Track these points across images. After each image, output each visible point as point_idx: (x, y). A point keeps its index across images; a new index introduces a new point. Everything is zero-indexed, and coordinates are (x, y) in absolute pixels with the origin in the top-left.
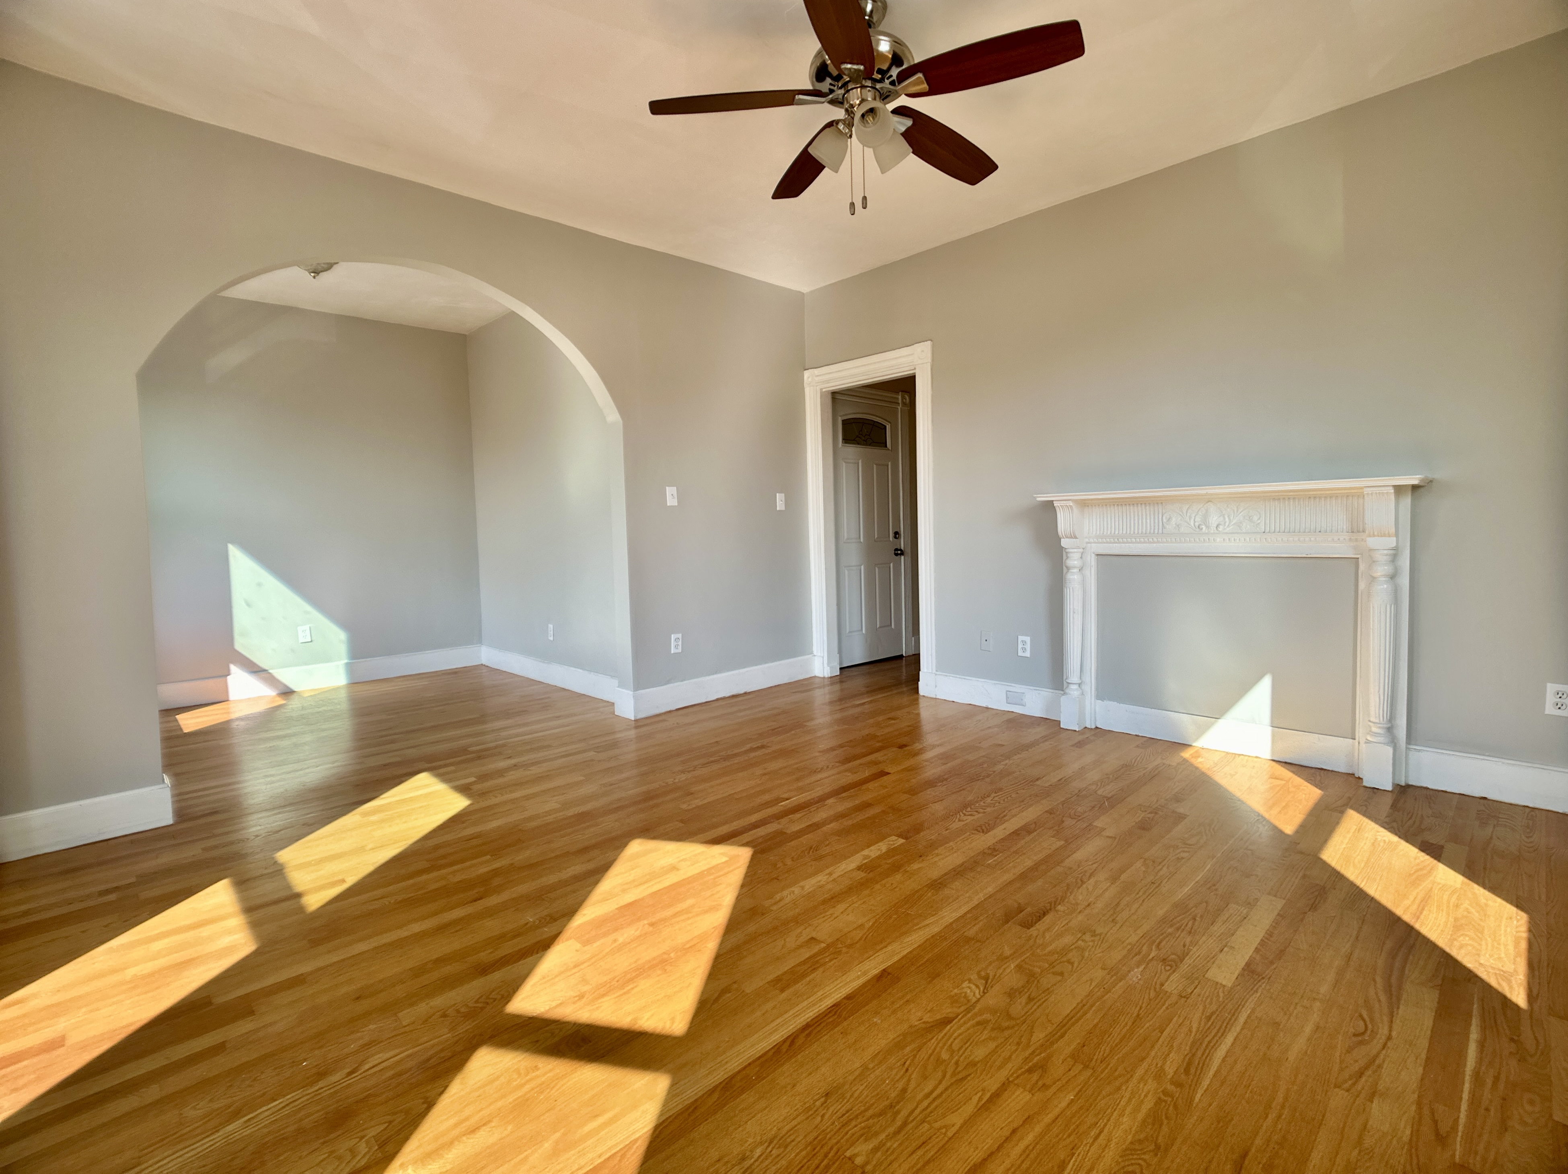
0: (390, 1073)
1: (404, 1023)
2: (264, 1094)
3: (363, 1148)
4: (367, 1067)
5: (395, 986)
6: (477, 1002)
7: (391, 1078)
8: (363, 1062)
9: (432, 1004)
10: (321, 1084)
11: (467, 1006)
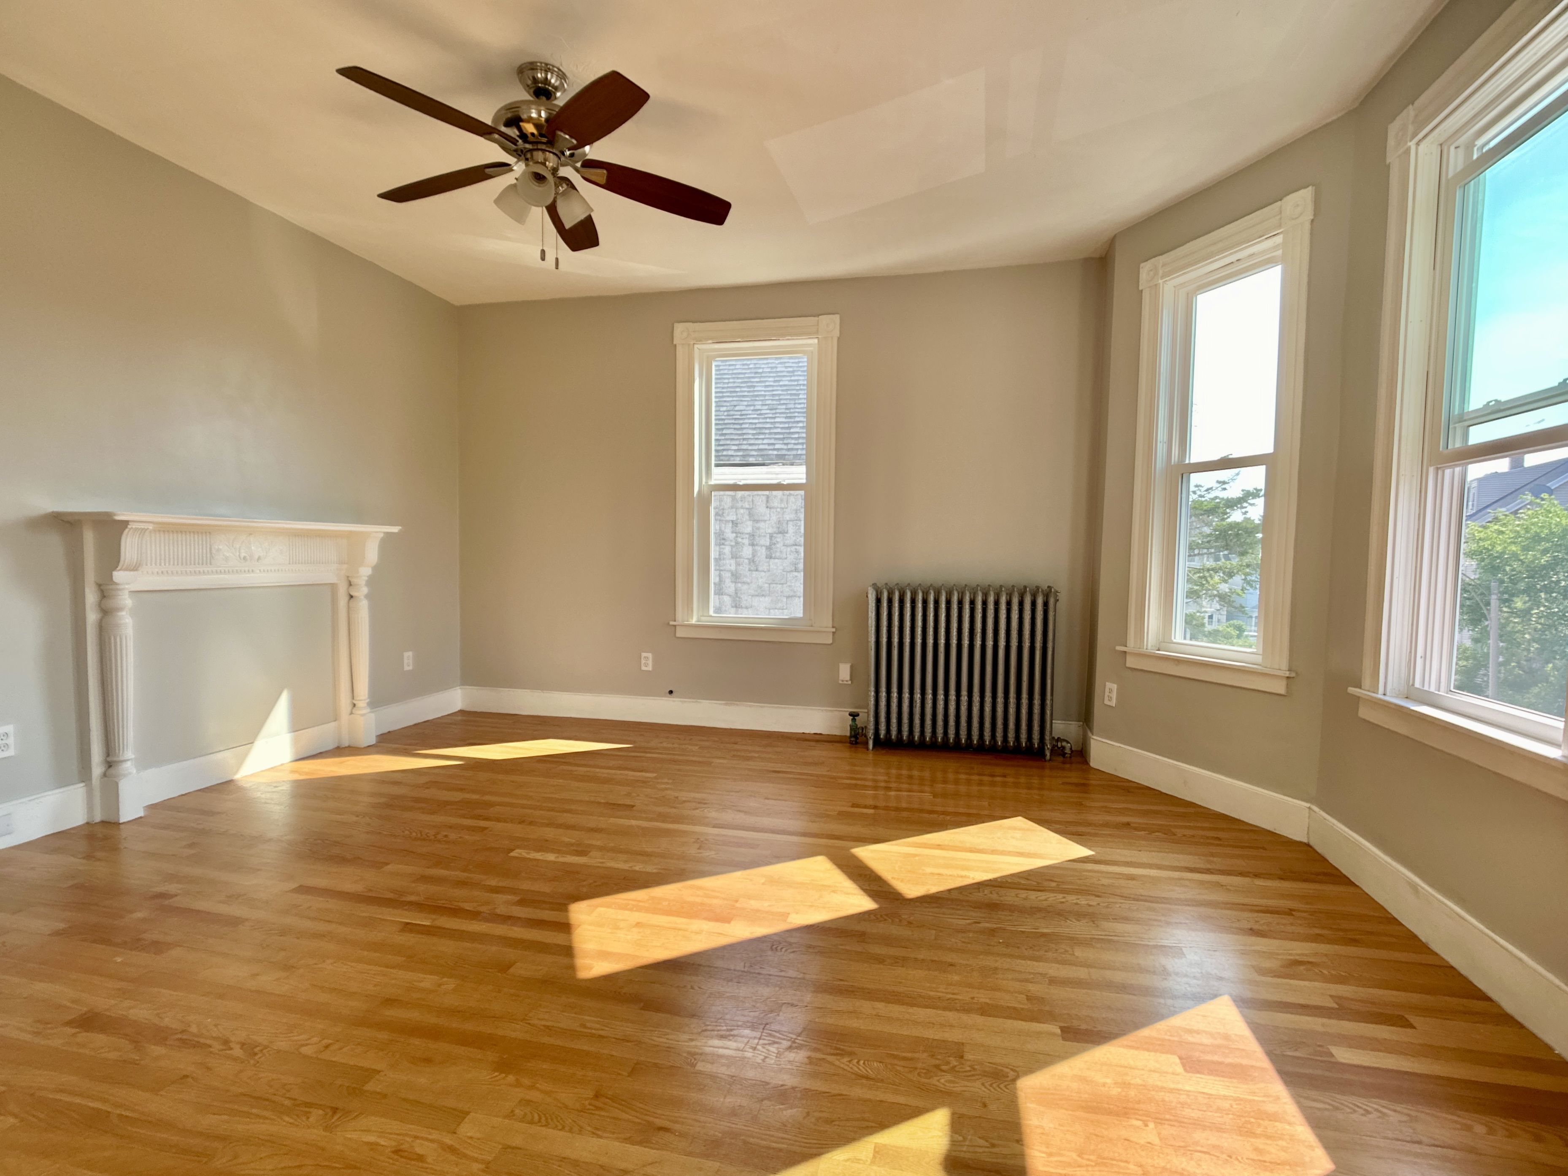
0: (958, 912)
1: (934, 931)
2: (1027, 937)
3: (986, 892)
4: (968, 921)
5: (923, 960)
6: (886, 920)
7: (959, 910)
8: (970, 924)
9: (910, 933)
10: (995, 926)
11: (893, 921)
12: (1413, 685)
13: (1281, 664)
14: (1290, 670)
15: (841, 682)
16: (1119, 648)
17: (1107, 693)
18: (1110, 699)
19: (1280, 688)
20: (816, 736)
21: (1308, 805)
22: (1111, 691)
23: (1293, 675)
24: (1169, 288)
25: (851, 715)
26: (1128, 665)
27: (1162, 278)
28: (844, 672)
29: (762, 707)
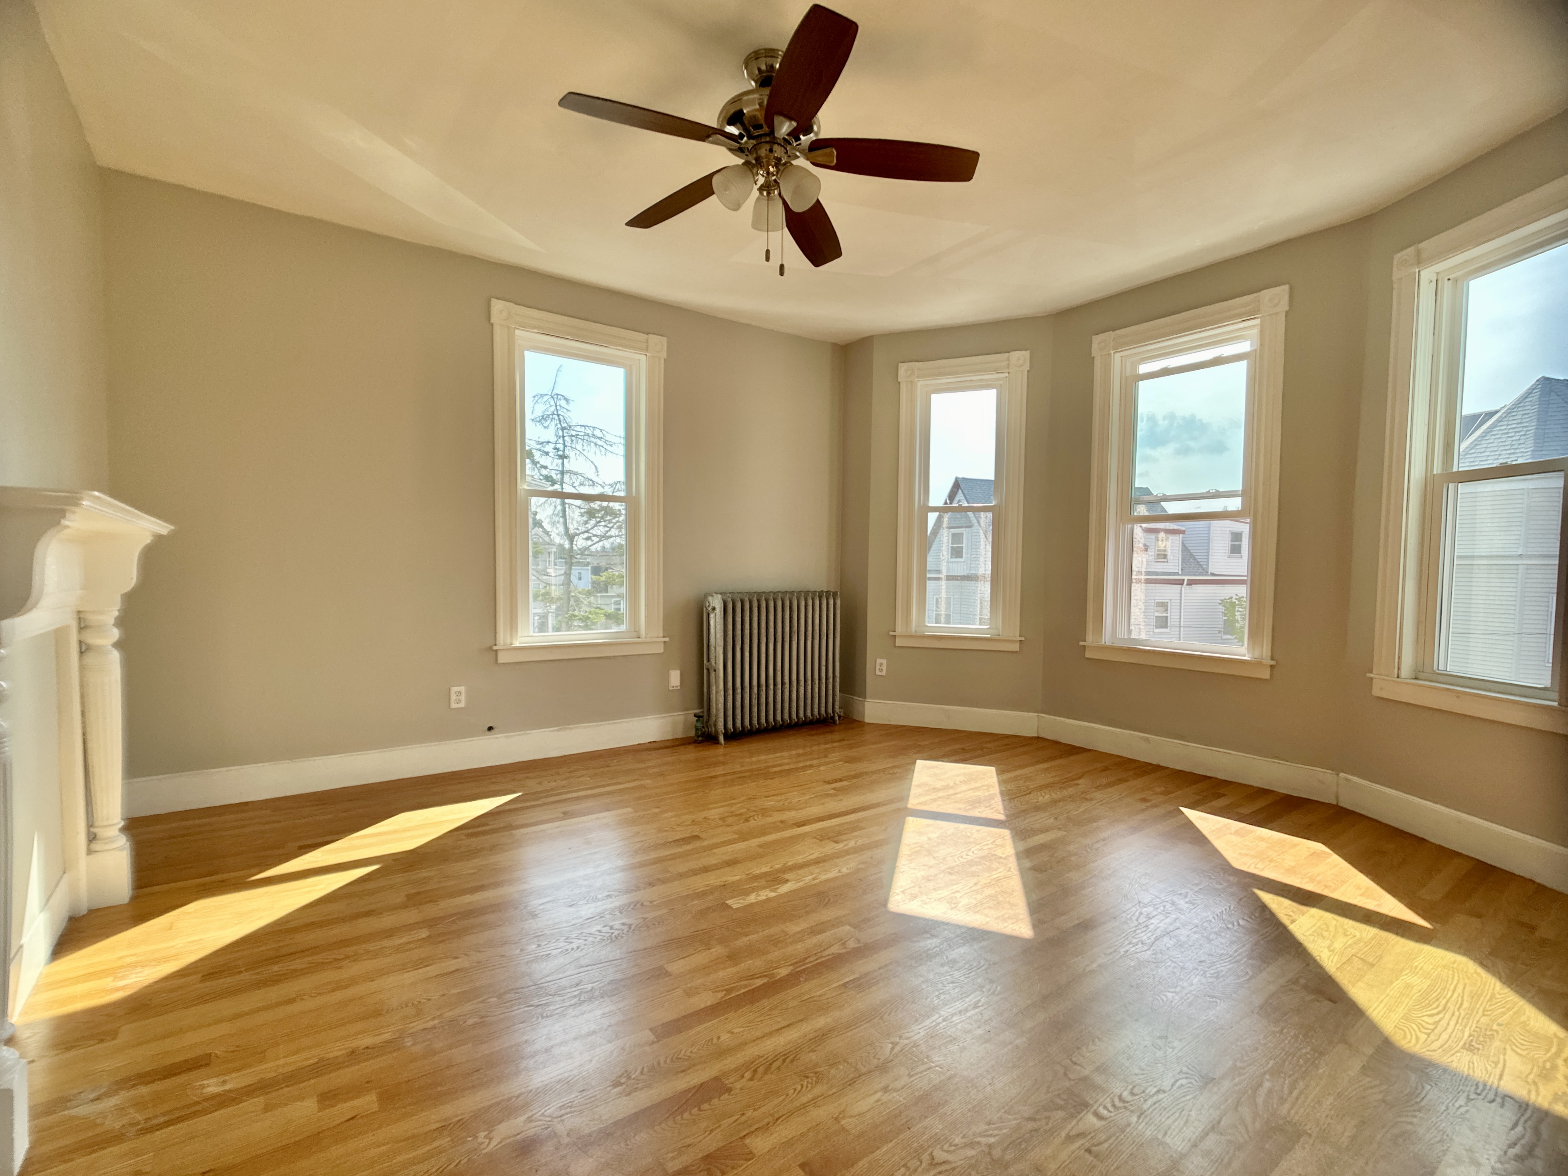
12: (1116, 636)
13: (1015, 633)
14: (1020, 636)
15: (671, 688)
16: (891, 633)
17: (878, 667)
18: (881, 670)
19: (1016, 647)
20: (653, 744)
21: (1036, 714)
22: (881, 665)
23: (1023, 639)
24: (921, 384)
25: (695, 716)
26: (897, 645)
27: (918, 377)
28: (675, 678)
29: (597, 726)
